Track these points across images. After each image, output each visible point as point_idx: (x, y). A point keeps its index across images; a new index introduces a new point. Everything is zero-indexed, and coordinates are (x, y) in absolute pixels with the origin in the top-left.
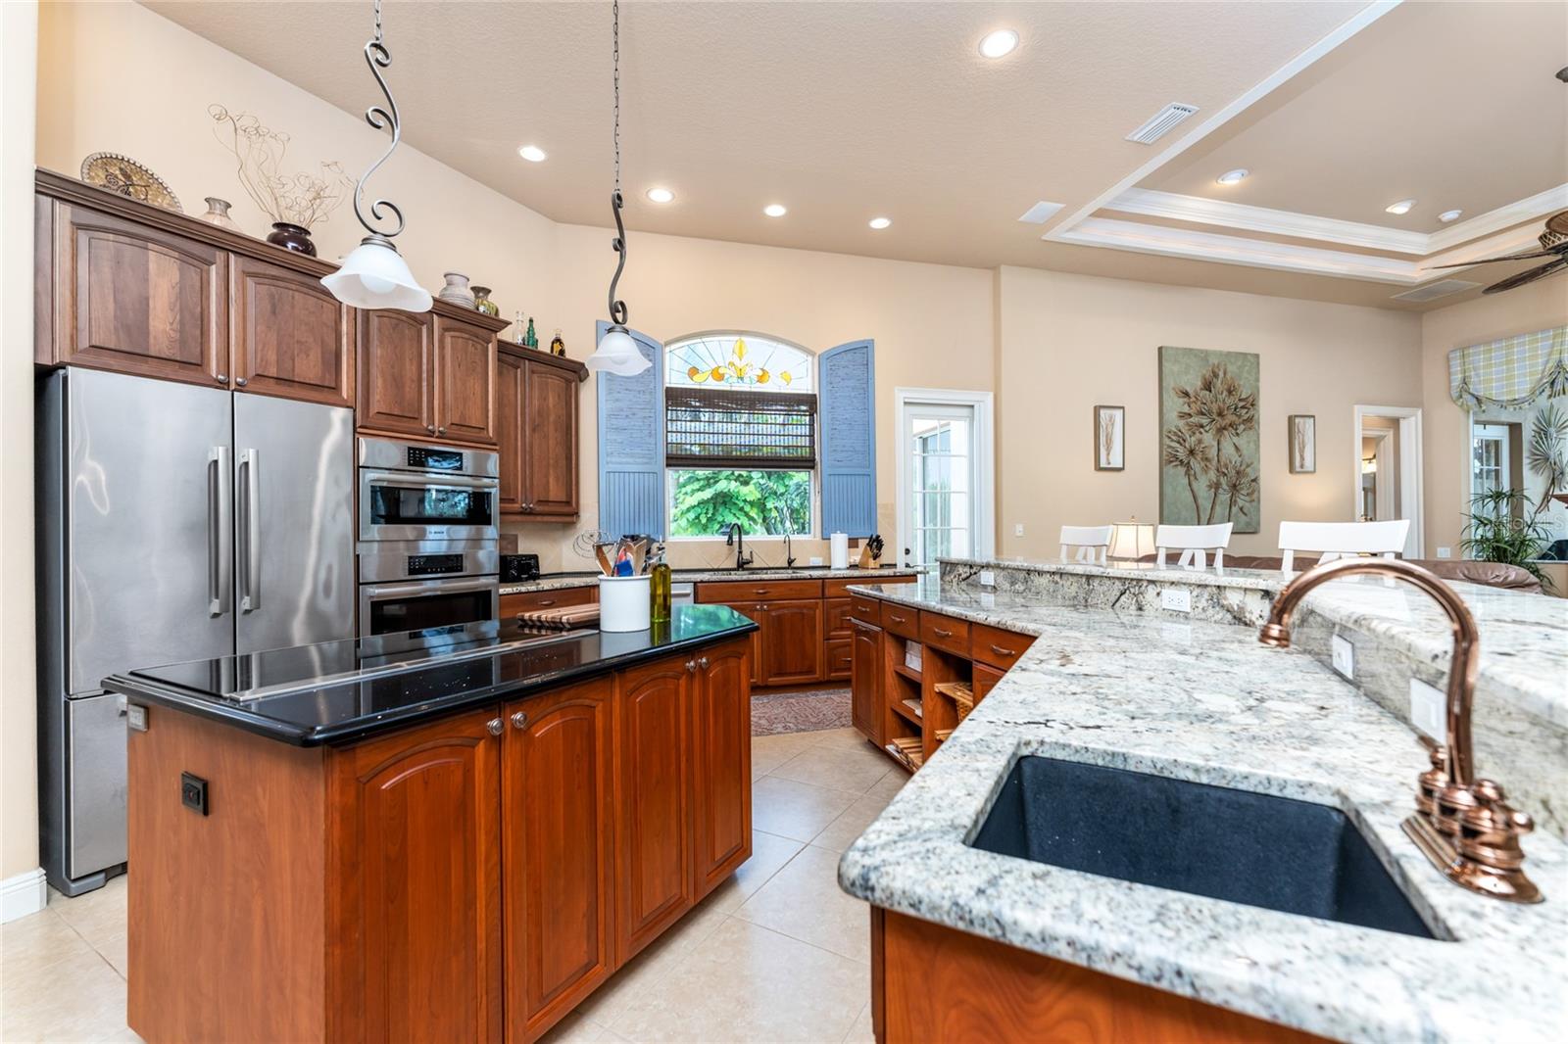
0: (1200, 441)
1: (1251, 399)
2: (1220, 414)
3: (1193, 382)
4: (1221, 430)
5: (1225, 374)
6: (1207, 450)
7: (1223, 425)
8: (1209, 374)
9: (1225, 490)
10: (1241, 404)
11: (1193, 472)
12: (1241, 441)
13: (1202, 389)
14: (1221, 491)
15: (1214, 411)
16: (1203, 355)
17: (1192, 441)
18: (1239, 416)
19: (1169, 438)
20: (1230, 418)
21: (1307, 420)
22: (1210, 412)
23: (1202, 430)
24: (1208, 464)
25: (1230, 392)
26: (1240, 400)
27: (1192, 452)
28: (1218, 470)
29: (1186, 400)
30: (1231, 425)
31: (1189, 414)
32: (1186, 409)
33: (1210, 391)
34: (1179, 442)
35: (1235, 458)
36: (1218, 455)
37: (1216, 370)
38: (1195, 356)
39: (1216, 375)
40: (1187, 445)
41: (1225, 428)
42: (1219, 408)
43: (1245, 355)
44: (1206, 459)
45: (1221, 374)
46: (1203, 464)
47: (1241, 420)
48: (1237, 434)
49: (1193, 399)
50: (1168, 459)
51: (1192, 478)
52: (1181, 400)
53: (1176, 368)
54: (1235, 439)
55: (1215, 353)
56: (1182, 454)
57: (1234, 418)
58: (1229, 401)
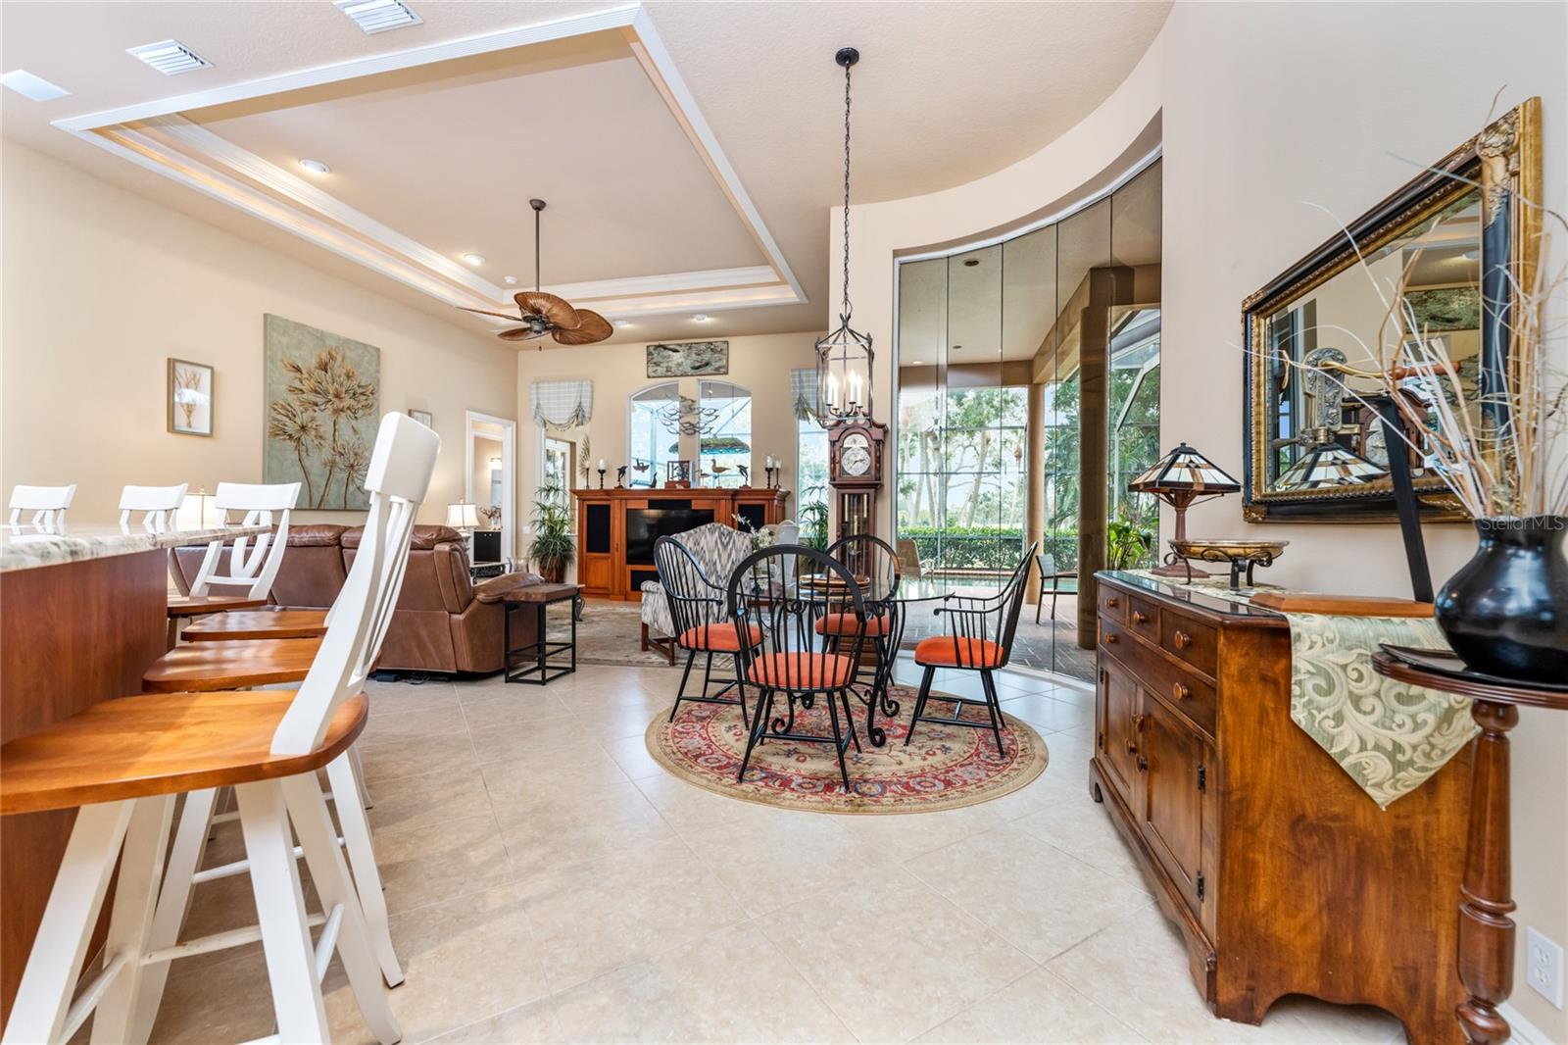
0: (313, 419)
1: (371, 388)
2: (337, 396)
3: (308, 361)
4: (338, 411)
5: (344, 358)
6: (322, 429)
7: (341, 407)
8: (325, 356)
9: (341, 469)
10: (360, 391)
11: (304, 448)
12: (360, 425)
13: (316, 368)
14: (336, 469)
15: (331, 392)
16: (319, 335)
17: (303, 418)
18: (359, 402)
19: (275, 410)
20: (348, 402)
21: (425, 415)
22: (326, 392)
23: (316, 408)
24: (322, 442)
25: (348, 377)
26: (359, 387)
27: (303, 428)
28: (334, 449)
29: (298, 375)
30: (348, 408)
31: (301, 390)
32: (297, 384)
33: (326, 372)
34: (287, 416)
35: (353, 440)
36: (334, 435)
37: (334, 353)
38: (309, 333)
39: (332, 358)
40: (296, 419)
41: (342, 410)
42: (336, 390)
43: (365, 345)
44: (321, 437)
45: (339, 358)
46: (316, 442)
47: (360, 406)
48: (356, 418)
49: (306, 375)
50: (276, 432)
51: (303, 454)
52: (292, 375)
53: (285, 340)
54: (354, 422)
55: (331, 336)
56: (291, 428)
57: (352, 402)
58: (347, 384)
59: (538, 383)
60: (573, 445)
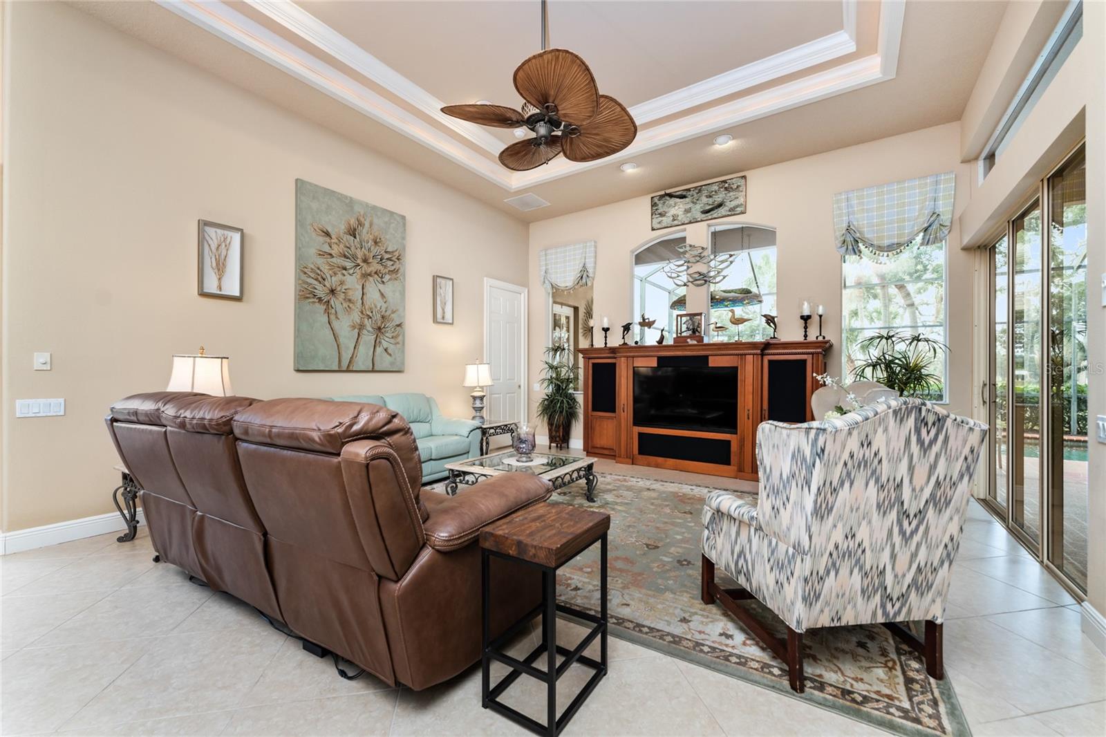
0: (342, 283)
1: (397, 254)
2: (365, 261)
3: (338, 226)
4: (366, 276)
5: (371, 225)
6: (350, 293)
7: (368, 272)
8: (353, 222)
9: (368, 331)
10: (387, 256)
11: (333, 311)
12: (388, 289)
13: (345, 233)
14: (365, 332)
15: (359, 257)
16: (347, 202)
17: (333, 281)
18: (385, 267)
19: (305, 273)
20: (375, 266)
21: (448, 281)
22: (354, 257)
23: (344, 271)
24: (351, 305)
25: (376, 243)
26: (386, 252)
27: (332, 291)
28: (362, 313)
29: (328, 239)
30: (376, 273)
31: (331, 255)
32: (326, 248)
33: (355, 237)
34: (316, 280)
35: (380, 303)
36: (362, 298)
37: (362, 220)
38: (339, 199)
39: (360, 224)
40: (326, 283)
41: (370, 275)
42: (365, 255)
43: (392, 213)
44: (350, 300)
45: (367, 225)
46: (345, 305)
47: (387, 271)
48: (383, 282)
49: (334, 240)
50: (305, 295)
51: (333, 317)
52: (322, 239)
53: (315, 205)
54: (381, 286)
55: (360, 203)
56: (321, 291)
57: (380, 267)
58: (375, 250)
59: (546, 250)
60: (576, 309)
